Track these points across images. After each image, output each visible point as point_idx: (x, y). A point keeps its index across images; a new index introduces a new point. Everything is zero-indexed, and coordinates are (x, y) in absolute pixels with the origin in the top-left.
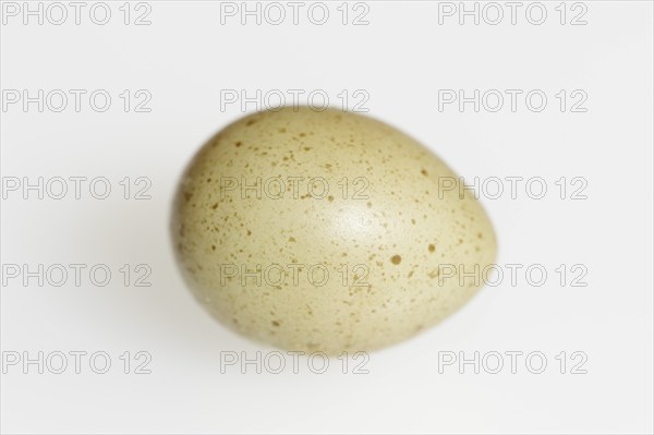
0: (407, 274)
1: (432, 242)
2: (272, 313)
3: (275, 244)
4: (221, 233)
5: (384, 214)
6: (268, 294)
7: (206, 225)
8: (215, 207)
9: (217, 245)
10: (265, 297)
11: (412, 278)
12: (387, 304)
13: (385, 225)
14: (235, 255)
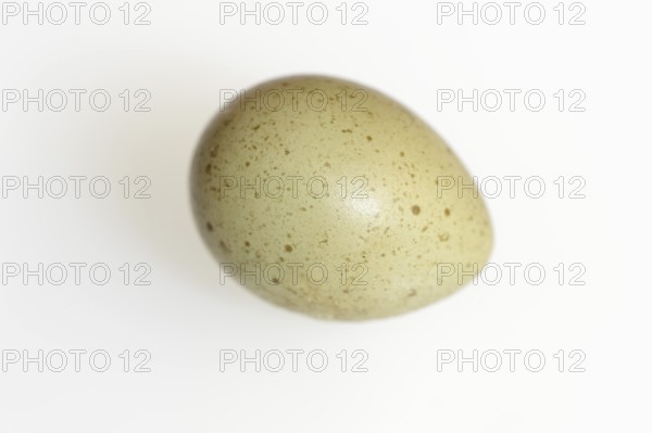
0: (421, 228)
1: (449, 207)
2: (289, 236)
3: (310, 166)
4: (259, 150)
5: (413, 166)
6: (291, 214)
7: (243, 144)
8: (257, 128)
9: (252, 162)
10: (288, 217)
11: (425, 233)
12: (397, 252)
13: (413, 176)
14: (269, 171)
